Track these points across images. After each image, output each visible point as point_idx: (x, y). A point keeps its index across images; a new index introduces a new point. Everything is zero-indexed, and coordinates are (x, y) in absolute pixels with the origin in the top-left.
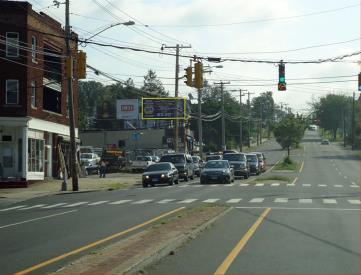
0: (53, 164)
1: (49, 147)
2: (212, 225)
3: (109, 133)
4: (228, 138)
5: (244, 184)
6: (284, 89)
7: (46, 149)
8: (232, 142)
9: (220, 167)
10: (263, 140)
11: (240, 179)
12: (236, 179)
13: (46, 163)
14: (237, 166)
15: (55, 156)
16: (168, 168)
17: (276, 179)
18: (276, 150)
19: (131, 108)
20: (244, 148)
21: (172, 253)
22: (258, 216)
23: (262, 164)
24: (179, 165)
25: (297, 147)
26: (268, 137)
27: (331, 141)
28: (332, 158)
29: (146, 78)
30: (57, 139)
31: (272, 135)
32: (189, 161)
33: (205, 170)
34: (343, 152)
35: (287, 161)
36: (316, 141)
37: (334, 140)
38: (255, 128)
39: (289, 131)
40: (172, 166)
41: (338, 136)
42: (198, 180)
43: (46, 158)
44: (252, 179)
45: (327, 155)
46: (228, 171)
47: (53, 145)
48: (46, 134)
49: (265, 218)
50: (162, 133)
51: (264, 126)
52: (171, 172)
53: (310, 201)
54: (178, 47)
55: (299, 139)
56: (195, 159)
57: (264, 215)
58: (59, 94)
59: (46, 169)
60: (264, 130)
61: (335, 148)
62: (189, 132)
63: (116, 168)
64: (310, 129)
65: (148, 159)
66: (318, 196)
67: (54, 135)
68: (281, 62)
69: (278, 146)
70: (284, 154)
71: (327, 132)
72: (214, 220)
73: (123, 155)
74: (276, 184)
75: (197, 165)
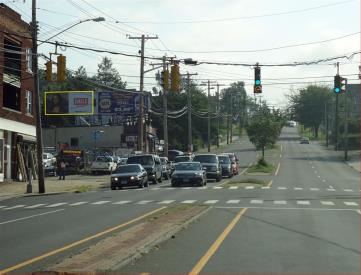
0: (12, 164)
1: (9, 147)
2: (198, 219)
3: (60, 130)
4: (195, 136)
5: (217, 187)
6: (260, 92)
7: (6, 149)
8: (199, 141)
9: (191, 169)
10: (234, 138)
11: (212, 182)
12: (208, 182)
13: (6, 164)
14: (209, 168)
15: (15, 157)
16: (138, 170)
17: (250, 182)
18: (249, 150)
19: (84, 102)
20: (212, 148)
21: (173, 237)
22: (236, 214)
23: (235, 166)
24: (148, 166)
25: (273, 147)
26: (240, 135)
27: (312, 139)
28: (311, 159)
29: (100, 66)
30: (16, 138)
31: (244, 132)
32: (157, 163)
33: (176, 172)
34: (324, 153)
35: (262, 163)
36: (295, 139)
37: (315, 138)
38: (225, 124)
39: (264, 129)
40: (141, 168)
41: (320, 134)
42: (169, 182)
43: (6, 159)
44: (225, 182)
45: (306, 156)
46: (200, 173)
47: (12, 145)
48: (6, 133)
49: (243, 215)
50: (120, 130)
51: (234, 122)
52: (141, 174)
53: (284, 202)
54: (143, 38)
55: (276, 138)
56: (163, 160)
57: (242, 212)
58: (18, 90)
59: (6, 170)
60: (234, 127)
61: (315, 148)
62: (151, 129)
63: (74, 169)
64: (288, 125)
65: (109, 160)
66: (292, 198)
67: (14, 133)
68: (257, 65)
69: (252, 146)
70: (258, 155)
71: (308, 129)
72: (198, 216)
73: (82, 155)
74: (250, 187)
75: (165, 167)
